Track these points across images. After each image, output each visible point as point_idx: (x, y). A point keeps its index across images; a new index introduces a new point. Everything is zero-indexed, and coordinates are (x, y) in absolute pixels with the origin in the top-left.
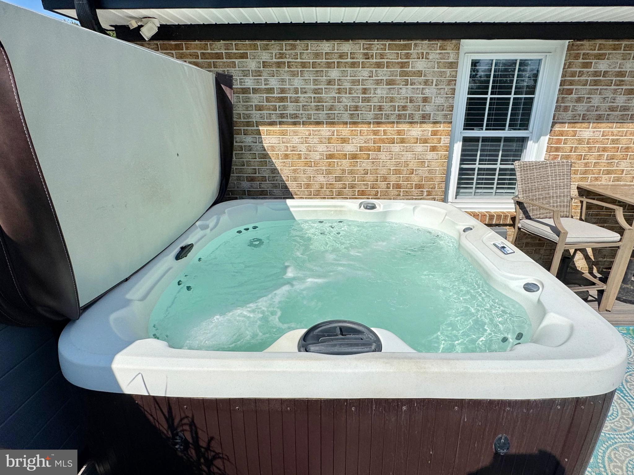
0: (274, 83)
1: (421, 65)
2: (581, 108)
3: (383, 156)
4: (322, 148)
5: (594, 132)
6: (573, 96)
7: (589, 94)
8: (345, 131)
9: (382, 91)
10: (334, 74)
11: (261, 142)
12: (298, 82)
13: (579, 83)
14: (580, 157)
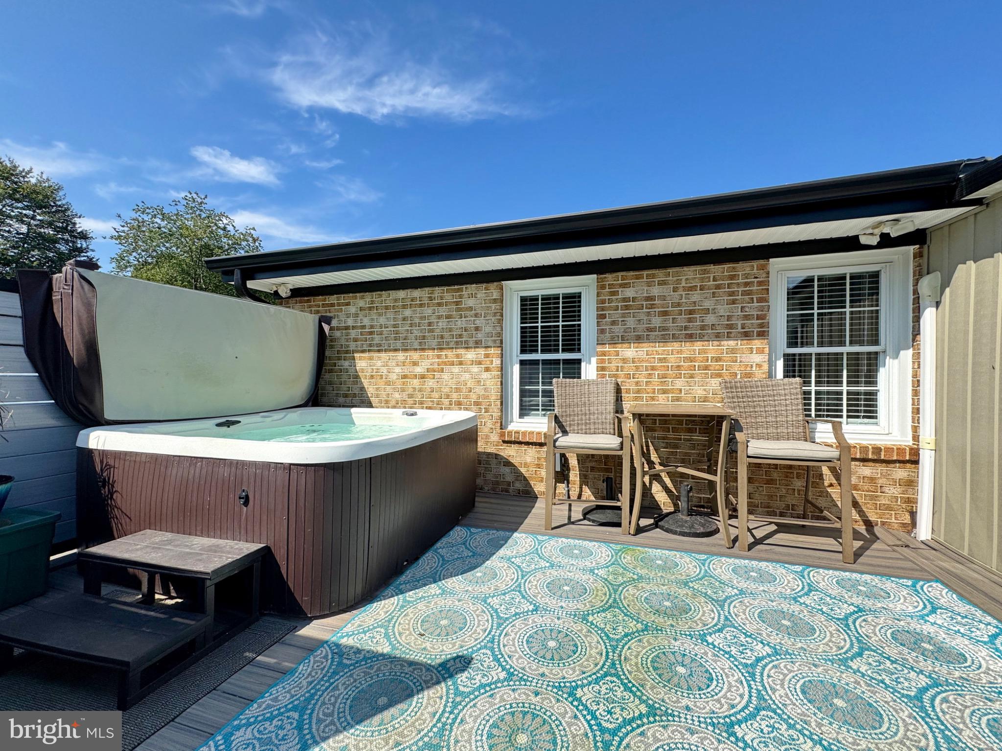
0: (366, 322)
1: (471, 302)
2: (618, 329)
3: (446, 376)
4: (398, 370)
5: (637, 352)
6: (607, 319)
7: (623, 317)
8: (415, 355)
9: (442, 324)
10: (408, 312)
11: (355, 366)
12: (382, 320)
13: (610, 308)
14: (628, 376)
